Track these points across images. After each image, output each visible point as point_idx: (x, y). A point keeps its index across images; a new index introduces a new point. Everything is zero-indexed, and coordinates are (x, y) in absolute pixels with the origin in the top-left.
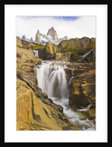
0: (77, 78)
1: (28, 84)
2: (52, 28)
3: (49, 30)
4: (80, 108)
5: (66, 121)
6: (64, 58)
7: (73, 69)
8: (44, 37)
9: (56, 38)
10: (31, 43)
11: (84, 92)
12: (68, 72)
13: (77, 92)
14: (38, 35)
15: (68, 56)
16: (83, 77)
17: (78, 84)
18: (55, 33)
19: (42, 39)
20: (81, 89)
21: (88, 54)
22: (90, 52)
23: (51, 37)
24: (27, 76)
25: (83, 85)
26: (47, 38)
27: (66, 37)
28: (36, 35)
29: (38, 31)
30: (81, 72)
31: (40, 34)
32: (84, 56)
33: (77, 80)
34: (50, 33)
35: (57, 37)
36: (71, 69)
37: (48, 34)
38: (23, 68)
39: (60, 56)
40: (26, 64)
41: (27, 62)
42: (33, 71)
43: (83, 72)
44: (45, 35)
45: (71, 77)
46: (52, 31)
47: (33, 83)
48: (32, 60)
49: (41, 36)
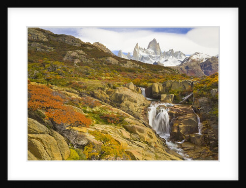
0: (177, 119)
1: (143, 123)
2: (154, 41)
3: (150, 43)
4: (177, 141)
5: (167, 147)
6: (168, 99)
7: (174, 112)
8: (143, 52)
9: (158, 52)
10: (128, 60)
11: (181, 131)
12: (171, 114)
13: (176, 131)
14: (136, 49)
15: (171, 97)
16: (181, 120)
17: (177, 125)
18: (157, 45)
19: (141, 53)
20: (179, 129)
21: (189, 96)
22: (191, 94)
23: (153, 51)
24: (143, 118)
25: (180, 126)
26: (147, 53)
27: (172, 50)
28: (135, 49)
29: (137, 44)
30: (180, 115)
31: (139, 48)
32: (186, 98)
33: (177, 121)
34: (151, 46)
35: (160, 51)
36: (173, 112)
37: (148, 48)
38: (139, 111)
39: (165, 97)
40: (140, 107)
41: (141, 105)
42: (146, 114)
43: (182, 115)
44: (144, 49)
45: (172, 118)
46: (154, 44)
47: (147, 123)
48: (144, 104)
49: (140, 50)
